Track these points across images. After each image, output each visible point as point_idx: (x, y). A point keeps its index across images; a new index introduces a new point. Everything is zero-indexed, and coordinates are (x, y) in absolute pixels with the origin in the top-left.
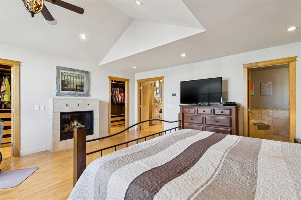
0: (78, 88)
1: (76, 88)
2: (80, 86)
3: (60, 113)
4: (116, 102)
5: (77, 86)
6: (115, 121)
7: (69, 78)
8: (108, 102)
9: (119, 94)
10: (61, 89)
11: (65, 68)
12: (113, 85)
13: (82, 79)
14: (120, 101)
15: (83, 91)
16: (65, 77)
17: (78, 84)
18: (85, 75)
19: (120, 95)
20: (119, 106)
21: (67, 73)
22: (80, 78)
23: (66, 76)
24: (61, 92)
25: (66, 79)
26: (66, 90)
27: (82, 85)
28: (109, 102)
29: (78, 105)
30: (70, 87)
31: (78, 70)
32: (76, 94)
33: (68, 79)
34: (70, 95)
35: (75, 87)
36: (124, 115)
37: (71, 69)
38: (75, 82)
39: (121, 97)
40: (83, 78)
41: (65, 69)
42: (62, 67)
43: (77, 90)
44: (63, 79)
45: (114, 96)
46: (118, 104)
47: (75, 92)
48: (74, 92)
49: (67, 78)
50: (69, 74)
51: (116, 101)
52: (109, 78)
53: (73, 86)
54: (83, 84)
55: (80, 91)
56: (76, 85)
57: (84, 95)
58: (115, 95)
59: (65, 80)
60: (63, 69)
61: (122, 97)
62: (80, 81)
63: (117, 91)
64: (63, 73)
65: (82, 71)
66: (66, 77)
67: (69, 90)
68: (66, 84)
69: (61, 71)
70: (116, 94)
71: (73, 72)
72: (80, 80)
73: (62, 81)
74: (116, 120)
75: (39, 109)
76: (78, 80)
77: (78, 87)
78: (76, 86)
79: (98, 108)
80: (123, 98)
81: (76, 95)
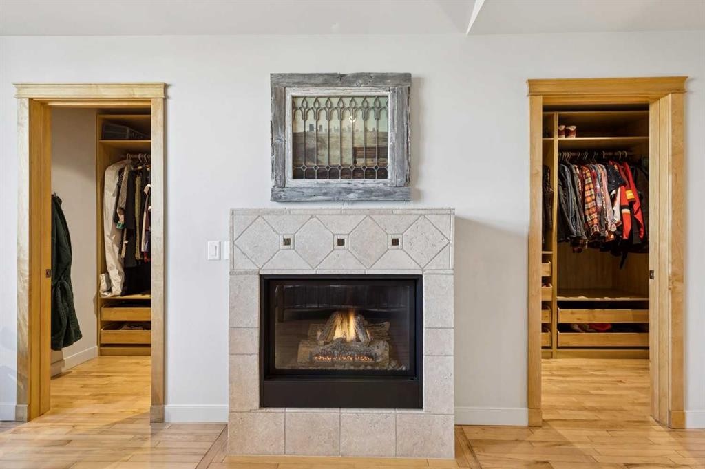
0: (361, 162)
1: (355, 162)
2: (368, 152)
3: (261, 277)
4: (588, 234)
5: (359, 152)
6: (584, 328)
7: (323, 121)
8: (525, 231)
9: (605, 191)
10: (289, 173)
11: (304, 75)
12: (569, 155)
13: (378, 118)
14: (614, 229)
15: (386, 177)
16: (305, 118)
17: (360, 143)
18: (393, 97)
19: (613, 200)
20: (608, 254)
21: (317, 100)
22: (372, 114)
23: (311, 114)
24: (291, 183)
25: (311, 126)
26: (310, 175)
27: (382, 145)
28: (531, 227)
29: (341, 242)
30: (325, 162)
31: (358, 76)
32: (349, 191)
33: (320, 123)
34: (325, 194)
35: (348, 159)
36: (647, 303)
37: (328, 74)
38: (348, 136)
39: (617, 208)
40: (383, 113)
41: (306, 80)
42: (292, 75)
43: (357, 173)
44: (300, 130)
45: (574, 207)
46: (598, 242)
47: (347, 181)
48: (342, 183)
49: (314, 123)
50: (322, 101)
51: (588, 230)
52: (532, 94)
53: (338, 153)
54: (386, 140)
55: (370, 173)
56: (355, 150)
57: (387, 196)
58: (584, 198)
59: (308, 129)
60: (300, 84)
61: (622, 208)
62: (370, 129)
63: (594, 177)
64: (299, 102)
65: (380, 79)
66: (311, 120)
67: (322, 175)
68: (312, 150)
69: (291, 92)
70: (587, 193)
71: (339, 91)
72: (372, 124)
73: (295, 135)
74: (587, 322)
75: (217, 257)
76: (362, 122)
77: (362, 157)
78: (351, 156)
79: (447, 260)
80: (632, 214)
81: (352, 196)
